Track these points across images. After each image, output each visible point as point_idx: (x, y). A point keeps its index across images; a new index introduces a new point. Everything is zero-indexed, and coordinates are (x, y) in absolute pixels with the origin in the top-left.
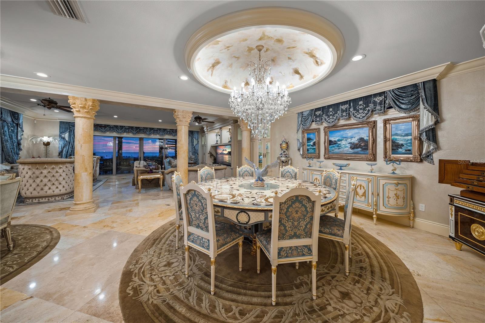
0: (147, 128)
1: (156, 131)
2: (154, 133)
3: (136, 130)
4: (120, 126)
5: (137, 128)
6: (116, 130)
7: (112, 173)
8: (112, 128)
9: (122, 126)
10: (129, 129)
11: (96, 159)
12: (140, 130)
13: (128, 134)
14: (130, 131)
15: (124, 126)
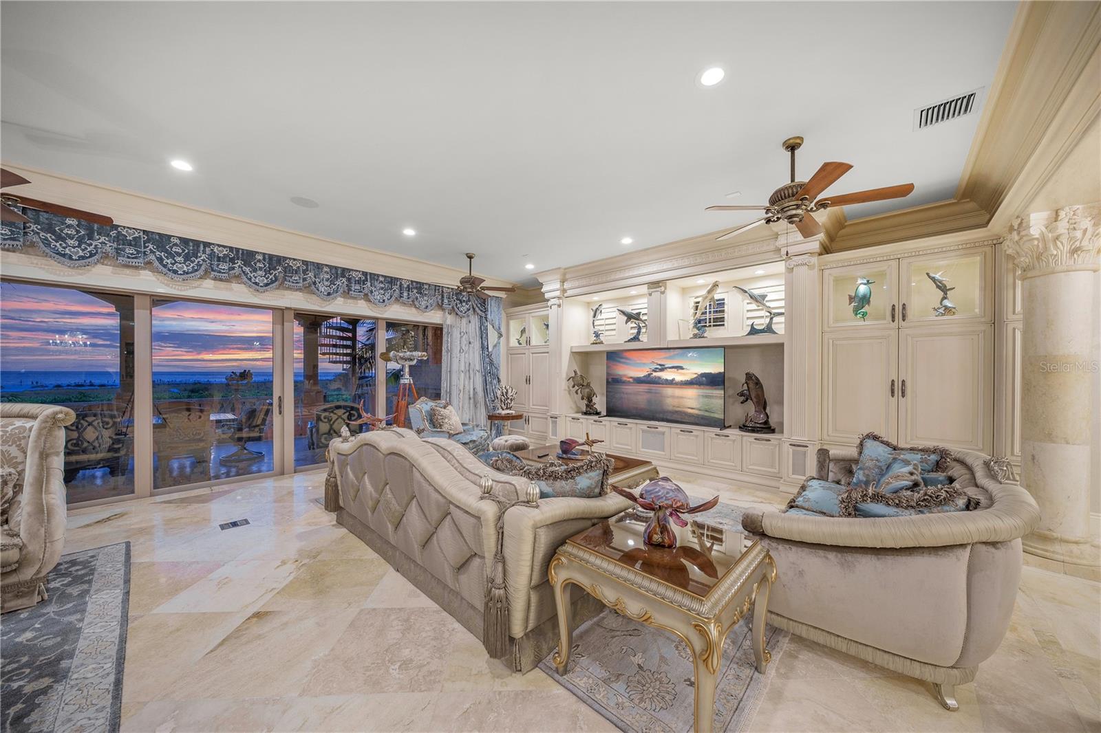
0: (319, 267)
1: (358, 282)
2: (347, 293)
3: (268, 272)
4: (185, 241)
5: (274, 261)
6: (160, 260)
7: (129, 488)
8: (135, 242)
9: (197, 243)
10: (232, 260)
11: (36, 424)
12: (289, 271)
13: (222, 285)
14: (237, 271)
15: (207, 245)
